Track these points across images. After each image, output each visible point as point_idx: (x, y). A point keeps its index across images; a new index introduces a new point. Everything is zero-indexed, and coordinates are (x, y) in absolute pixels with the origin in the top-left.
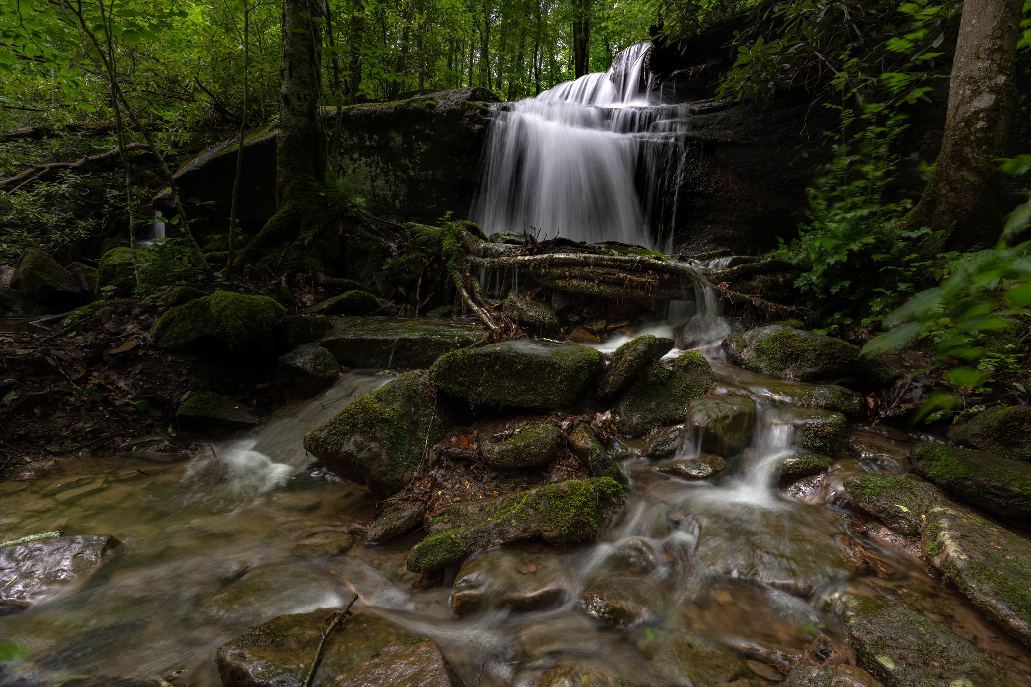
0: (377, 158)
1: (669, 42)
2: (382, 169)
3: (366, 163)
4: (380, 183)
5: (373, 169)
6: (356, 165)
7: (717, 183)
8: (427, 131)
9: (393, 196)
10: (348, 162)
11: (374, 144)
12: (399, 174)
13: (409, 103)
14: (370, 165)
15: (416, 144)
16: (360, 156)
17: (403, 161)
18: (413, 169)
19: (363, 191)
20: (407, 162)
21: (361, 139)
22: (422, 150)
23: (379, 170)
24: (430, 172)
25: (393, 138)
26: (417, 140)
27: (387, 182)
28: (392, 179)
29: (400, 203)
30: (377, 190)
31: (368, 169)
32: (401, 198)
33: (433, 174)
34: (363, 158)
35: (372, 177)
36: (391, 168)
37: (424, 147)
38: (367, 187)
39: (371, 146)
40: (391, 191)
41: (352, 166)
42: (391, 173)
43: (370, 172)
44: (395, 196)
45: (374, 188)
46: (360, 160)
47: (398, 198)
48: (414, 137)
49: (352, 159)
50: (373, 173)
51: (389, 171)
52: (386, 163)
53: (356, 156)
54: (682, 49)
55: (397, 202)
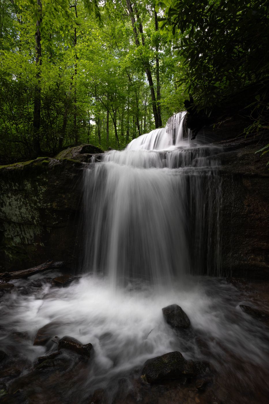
0: (19, 196)
1: (198, 110)
2: (23, 202)
3: (15, 199)
4: (23, 210)
5: (19, 203)
6: (10, 200)
7: (249, 206)
8: (44, 179)
9: (32, 217)
10: (6, 198)
11: (17, 188)
12: (33, 205)
13: (32, 163)
14: (17, 200)
15: (39, 187)
16: (12, 195)
17: (33, 198)
18: (39, 202)
19: (16, 214)
20: (36, 198)
21: (11, 186)
22: (43, 191)
23: (21, 203)
24: (49, 204)
25: (26, 185)
26: (39, 185)
27: (27, 209)
28: (29, 208)
29: (36, 221)
30: (23, 215)
31: (16, 202)
32: (36, 219)
33: (51, 205)
34: (13, 196)
35: (19, 207)
36: (27, 202)
37: (44, 189)
38: (17, 213)
39: (16, 190)
40: (30, 215)
41: (8, 201)
42: (28, 205)
43: (17, 204)
44: (33, 218)
45: (21, 213)
46: (12, 197)
47: (35, 219)
48: (37, 184)
49: (8, 197)
50: (19, 205)
51: (27, 203)
52: (24, 199)
53: (10, 195)
54: (208, 114)
55: (35, 221)
